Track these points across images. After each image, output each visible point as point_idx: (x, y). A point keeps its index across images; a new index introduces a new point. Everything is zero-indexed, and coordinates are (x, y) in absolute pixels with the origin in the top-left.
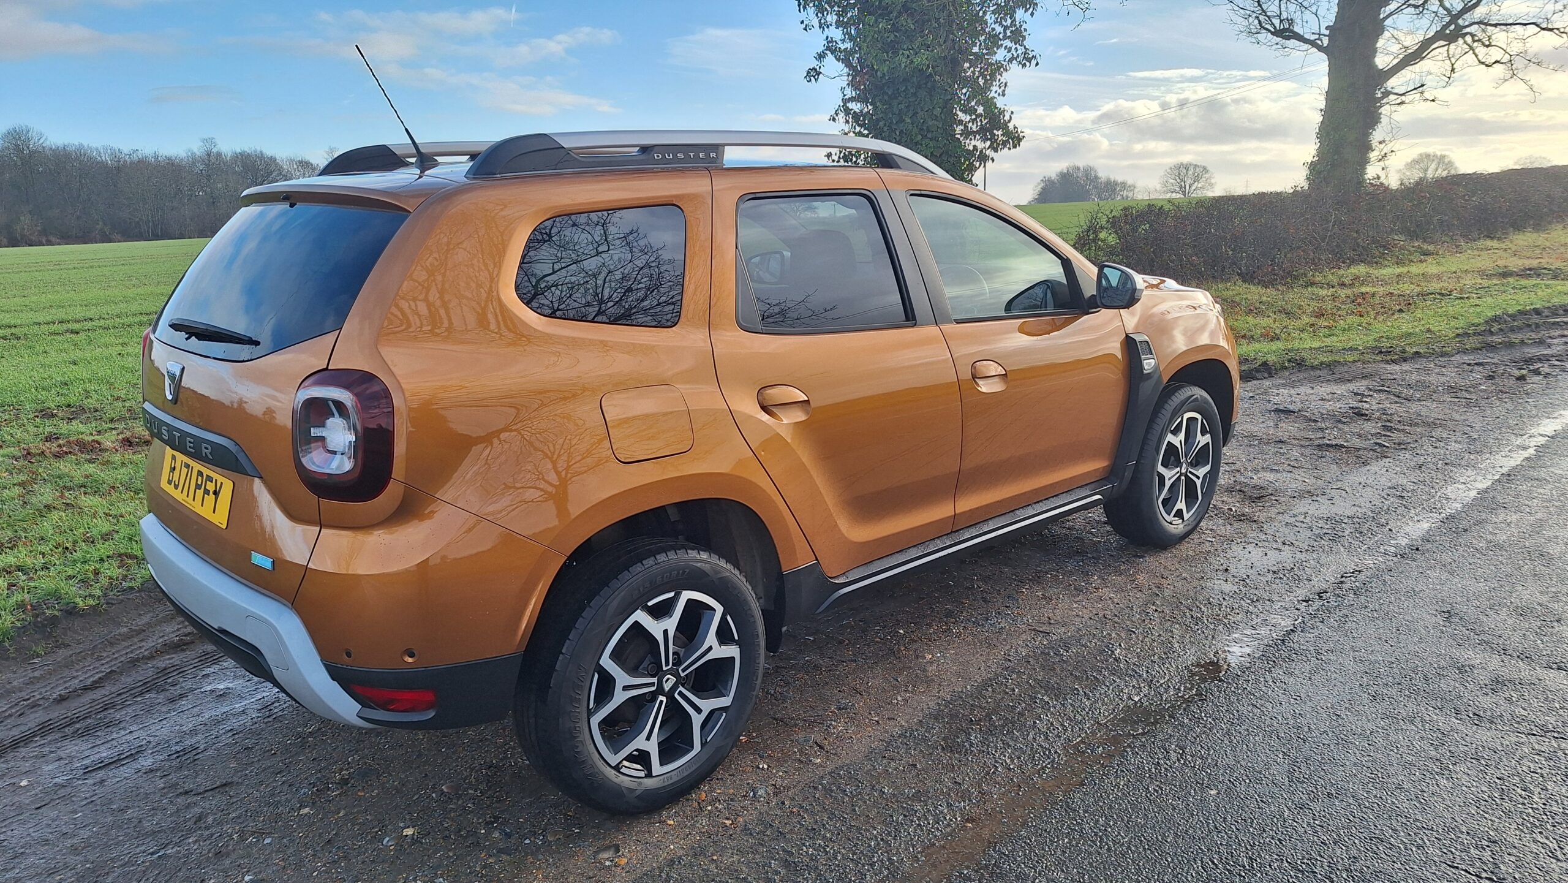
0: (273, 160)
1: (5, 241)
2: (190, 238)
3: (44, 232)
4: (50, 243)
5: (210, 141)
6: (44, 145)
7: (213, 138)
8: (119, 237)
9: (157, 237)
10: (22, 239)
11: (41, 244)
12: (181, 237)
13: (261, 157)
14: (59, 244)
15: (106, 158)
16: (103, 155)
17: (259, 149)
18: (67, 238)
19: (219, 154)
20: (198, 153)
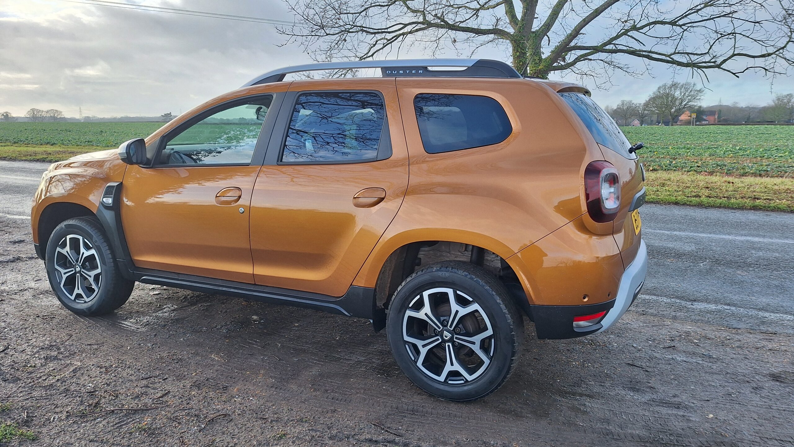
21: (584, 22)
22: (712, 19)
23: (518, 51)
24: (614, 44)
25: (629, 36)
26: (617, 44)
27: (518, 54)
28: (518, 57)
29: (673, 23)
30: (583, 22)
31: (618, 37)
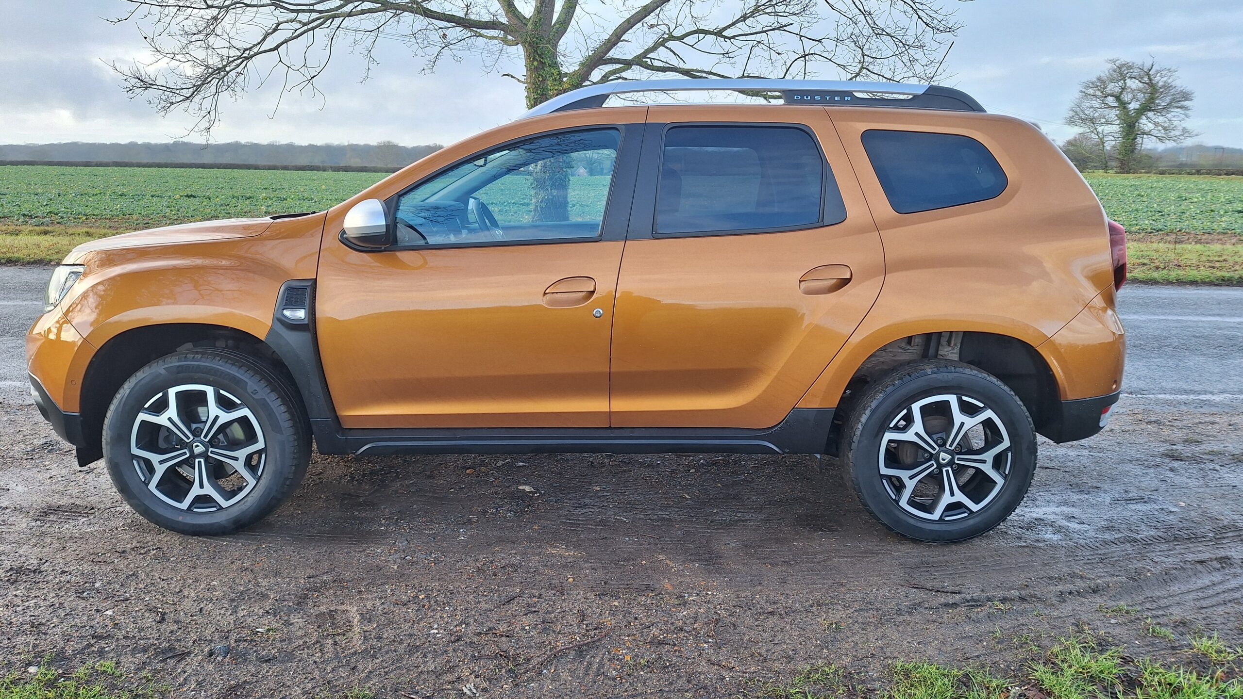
21: (629, 24)
22: (765, 32)
23: (534, 59)
24: (651, 59)
25: (667, 48)
26: (654, 59)
27: (536, 63)
28: (536, 68)
29: (719, 33)
30: (626, 23)
31: (654, 49)
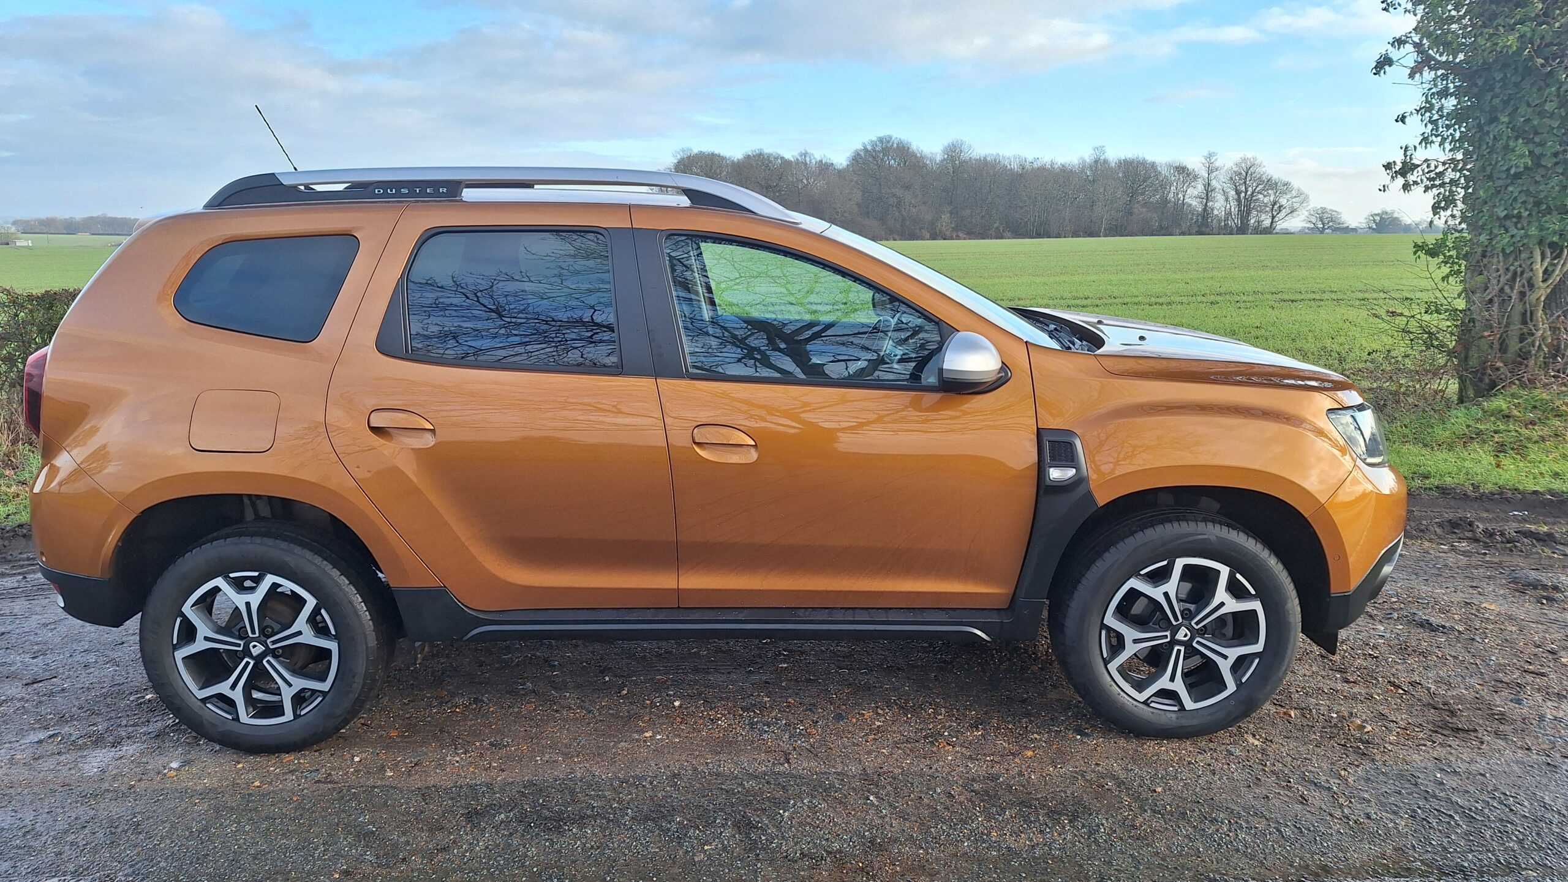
0: (1153, 165)
1: (928, 235)
2: (1065, 237)
3: (955, 229)
4: (958, 238)
5: (1101, 149)
6: (971, 156)
7: (1104, 147)
8: (1009, 234)
9: (1039, 236)
10: (940, 233)
11: (951, 238)
12: (1058, 236)
13: (1142, 163)
14: (965, 239)
15: (1015, 166)
16: (1012, 163)
17: (1141, 156)
18: (972, 234)
19: (1105, 161)
20: (1088, 161)
